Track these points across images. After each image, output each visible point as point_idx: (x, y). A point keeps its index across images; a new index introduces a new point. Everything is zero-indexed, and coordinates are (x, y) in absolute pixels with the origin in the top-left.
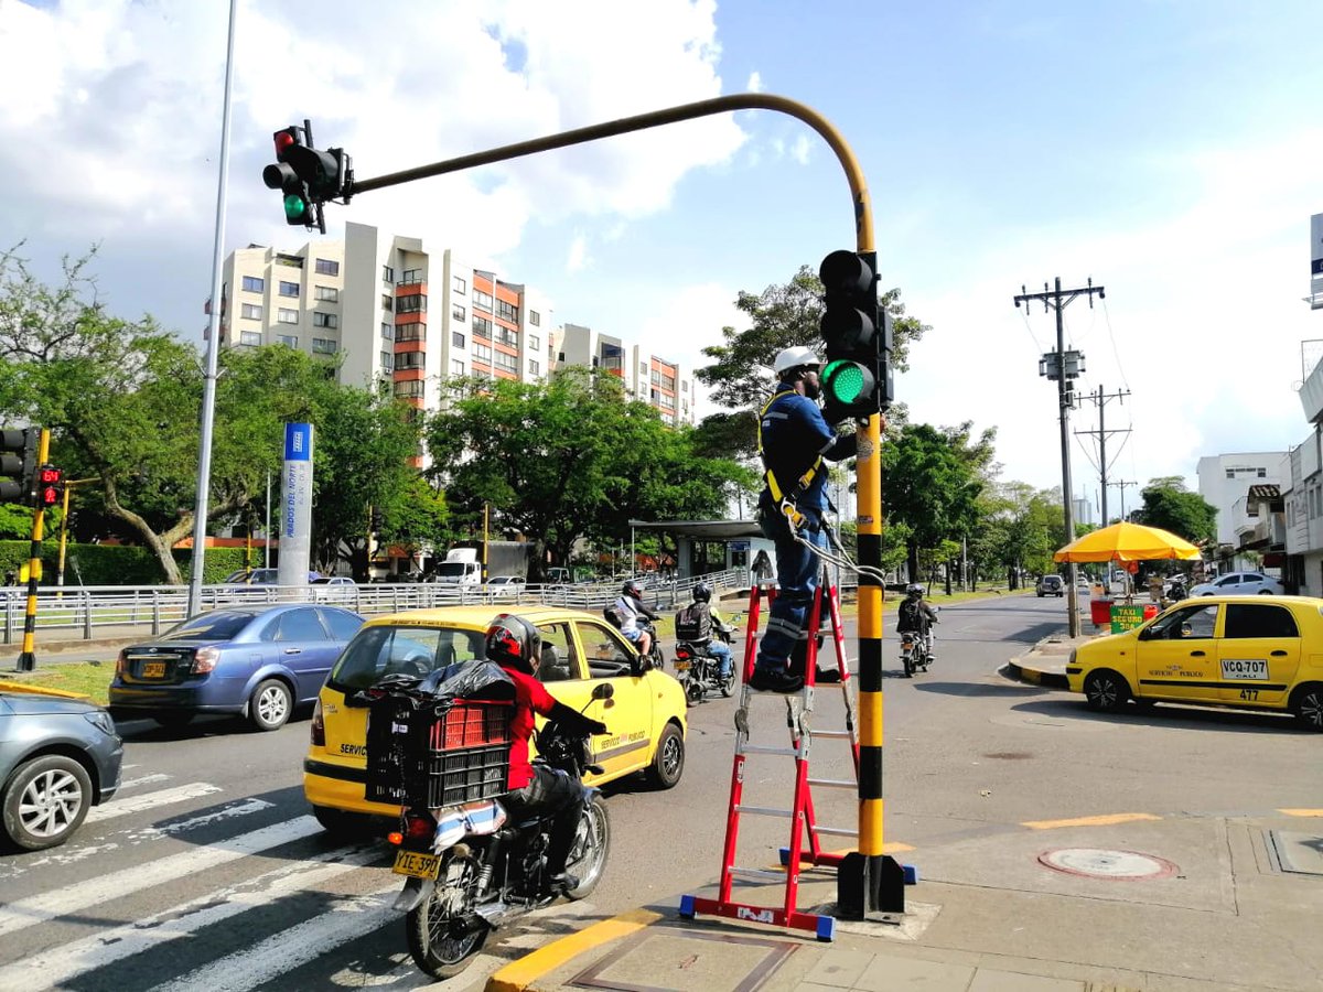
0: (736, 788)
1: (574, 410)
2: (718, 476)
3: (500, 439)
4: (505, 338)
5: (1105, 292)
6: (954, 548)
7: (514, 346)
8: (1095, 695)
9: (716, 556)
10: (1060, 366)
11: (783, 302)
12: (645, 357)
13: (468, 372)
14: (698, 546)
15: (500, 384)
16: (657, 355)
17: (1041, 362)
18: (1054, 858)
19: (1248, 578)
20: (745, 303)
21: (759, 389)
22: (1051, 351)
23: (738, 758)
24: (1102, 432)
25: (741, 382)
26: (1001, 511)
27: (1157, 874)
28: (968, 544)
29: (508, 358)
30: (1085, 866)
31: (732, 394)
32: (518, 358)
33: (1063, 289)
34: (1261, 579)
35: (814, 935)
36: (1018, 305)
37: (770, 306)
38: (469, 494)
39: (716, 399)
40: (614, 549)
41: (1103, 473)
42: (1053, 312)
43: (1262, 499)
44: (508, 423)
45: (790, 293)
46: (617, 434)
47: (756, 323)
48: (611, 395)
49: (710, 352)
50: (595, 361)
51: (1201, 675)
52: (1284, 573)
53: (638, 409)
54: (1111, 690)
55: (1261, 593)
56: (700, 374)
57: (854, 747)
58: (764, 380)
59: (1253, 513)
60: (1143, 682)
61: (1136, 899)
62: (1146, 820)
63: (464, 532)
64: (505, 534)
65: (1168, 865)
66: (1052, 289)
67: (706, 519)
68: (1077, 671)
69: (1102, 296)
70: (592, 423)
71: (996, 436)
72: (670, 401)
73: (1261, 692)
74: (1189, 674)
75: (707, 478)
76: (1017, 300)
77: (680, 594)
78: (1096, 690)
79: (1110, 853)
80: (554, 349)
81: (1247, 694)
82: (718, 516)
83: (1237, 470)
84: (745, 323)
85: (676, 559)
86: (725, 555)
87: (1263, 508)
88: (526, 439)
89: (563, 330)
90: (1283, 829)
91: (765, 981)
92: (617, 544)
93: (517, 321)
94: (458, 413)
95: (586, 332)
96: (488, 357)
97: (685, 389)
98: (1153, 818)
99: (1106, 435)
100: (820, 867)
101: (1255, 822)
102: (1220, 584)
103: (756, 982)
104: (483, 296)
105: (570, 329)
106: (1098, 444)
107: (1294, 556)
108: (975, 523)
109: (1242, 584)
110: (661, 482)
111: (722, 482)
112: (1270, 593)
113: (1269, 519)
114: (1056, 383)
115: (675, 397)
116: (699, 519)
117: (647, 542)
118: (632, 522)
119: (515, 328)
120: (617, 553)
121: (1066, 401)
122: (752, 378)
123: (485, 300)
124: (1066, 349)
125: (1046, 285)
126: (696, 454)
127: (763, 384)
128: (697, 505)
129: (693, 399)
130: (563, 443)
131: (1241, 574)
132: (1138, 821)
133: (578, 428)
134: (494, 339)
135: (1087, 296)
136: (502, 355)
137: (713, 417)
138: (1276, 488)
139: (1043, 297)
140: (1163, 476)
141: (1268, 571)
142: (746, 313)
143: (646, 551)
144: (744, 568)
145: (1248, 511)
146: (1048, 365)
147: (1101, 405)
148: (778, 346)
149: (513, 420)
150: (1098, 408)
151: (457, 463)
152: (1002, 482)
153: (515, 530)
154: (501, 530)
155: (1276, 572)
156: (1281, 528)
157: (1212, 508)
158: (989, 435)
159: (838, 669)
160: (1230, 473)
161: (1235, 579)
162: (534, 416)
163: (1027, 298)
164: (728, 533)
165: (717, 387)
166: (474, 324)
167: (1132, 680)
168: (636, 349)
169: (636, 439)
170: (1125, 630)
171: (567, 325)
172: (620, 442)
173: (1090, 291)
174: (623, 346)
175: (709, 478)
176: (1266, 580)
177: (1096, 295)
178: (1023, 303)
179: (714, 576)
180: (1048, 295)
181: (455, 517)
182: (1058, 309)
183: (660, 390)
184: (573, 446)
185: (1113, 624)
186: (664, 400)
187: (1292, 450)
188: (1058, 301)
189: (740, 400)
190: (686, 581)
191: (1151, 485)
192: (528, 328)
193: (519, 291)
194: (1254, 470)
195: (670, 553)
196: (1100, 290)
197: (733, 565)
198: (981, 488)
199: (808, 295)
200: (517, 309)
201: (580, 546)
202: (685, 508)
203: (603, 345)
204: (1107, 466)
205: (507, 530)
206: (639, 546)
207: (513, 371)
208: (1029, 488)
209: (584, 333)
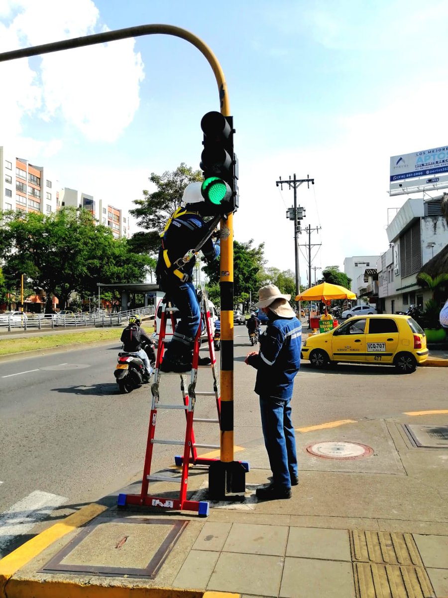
0: (152, 429)
1: (68, 229)
2: (140, 263)
3: (30, 242)
4: (33, 193)
5: (314, 181)
6: (246, 296)
7: (38, 197)
8: (314, 360)
9: (140, 300)
10: (295, 214)
11: (172, 179)
12: (105, 205)
13: (14, 209)
14: (131, 296)
15: (31, 215)
16: (112, 205)
17: (287, 212)
18: (314, 449)
19: (364, 308)
20: (154, 179)
21: (160, 221)
22: (291, 207)
23: (153, 412)
24: (309, 245)
25: (151, 217)
26: (266, 280)
27: (364, 454)
28: (252, 295)
29: (35, 203)
30: (330, 452)
31: (147, 223)
32: (40, 203)
33: (297, 179)
34: (369, 308)
35: (197, 513)
36: (277, 185)
37: (166, 181)
38: (15, 270)
39: (140, 225)
40: (90, 297)
41: (310, 263)
42: (292, 189)
43: (370, 275)
44: (34, 234)
45: (175, 176)
46: (90, 241)
47: (159, 189)
48: (88, 221)
49: (136, 202)
50: (80, 206)
51: (358, 350)
52: (377, 306)
53: (101, 229)
54: (321, 359)
55: (369, 314)
56: (132, 212)
57: (217, 400)
58: (163, 217)
59: (366, 281)
60: (335, 354)
61: (358, 470)
62: (350, 423)
63: (13, 289)
64: (34, 290)
65: (368, 449)
66: (292, 179)
67: (135, 283)
68: (306, 350)
69: (313, 183)
70: (78, 235)
71: (264, 246)
72: (117, 227)
73: (383, 357)
74: (354, 350)
75: (135, 264)
76: (277, 183)
77: (122, 318)
78: (315, 358)
79: (340, 443)
80: (59, 200)
81: (377, 358)
82: (141, 282)
83: (359, 263)
84: (154, 189)
85: (121, 302)
86: (144, 300)
87: (370, 279)
88: (43, 243)
89: (64, 190)
90: (410, 423)
91: (169, 552)
92: (91, 295)
93: (40, 185)
94: (8, 228)
95: (75, 192)
96: (25, 202)
97: (125, 221)
98: (353, 422)
99: (311, 246)
100: (197, 465)
101: (397, 421)
102: (354, 310)
103: (164, 552)
104: (21, 171)
105: (67, 190)
106: (308, 250)
107: (381, 298)
108: (255, 285)
109: (362, 310)
110: (113, 265)
111: (143, 265)
112: (372, 313)
113: (372, 284)
114: (293, 222)
115: (120, 225)
116: (132, 283)
117: (107, 294)
118: (99, 284)
119: (39, 188)
120: (92, 300)
121: (297, 230)
122: (156, 216)
123: (22, 173)
124: (298, 206)
125: (290, 177)
126: (130, 251)
127: (162, 219)
128: (131, 276)
129: (129, 226)
130: (63, 245)
131: (362, 306)
132: (347, 424)
133: (71, 237)
134: (28, 193)
135: (307, 182)
136: (32, 202)
137: (139, 233)
138: (375, 270)
139: (288, 182)
140: (331, 266)
141: (371, 305)
142: (154, 184)
143: (106, 298)
144: (153, 306)
145: (364, 280)
146: (290, 213)
147: (310, 233)
148: (169, 200)
149: (38, 233)
150: (308, 234)
151: (8, 254)
152: (266, 267)
153: (40, 288)
154: (33, 288)
155: (374, 305)
156: (377, 287)
157: (349, 279)
158: (261, 246)
159: (210, 358)
160: (356, 265)
161: (359, 308)
162: (47, 231)
163: (281, 182)
164: (147, 289)
165: (140, 219)
166: (17, 186)
167: (330, 354)
168: (100, 201)
169: (100, 243)
170: (326, 331)
171: (65, 188)
172: (92, 245)
173: (308, 181)
174: (94, 200)
175: (137, 264)
176: (371, 309)
177: (310, 183)
178: (280, 184)
179: (138, 310)
180: (290, 182)
181: (8, 282)
182: (295, 188)
183: (113, 221)
184: (68, 246)
185: (320, 328)
186: (114, 226)
187: (382, 254)
188: (295, 184)
189: (151, 226)
190: (126, 312)
191: (326, 269)
192: (45, 188)
193: (41, 170)
194: (365, 263)
195: (118, 299)
196: (313, 180)
197: (148, 304)
198: (258, 270)
199: (184, 177)
200: (40, 179)
201: (74, 296)
202: (125, 278)
203: (84, 198)
204: (311, 260)
205: (35, 288)
206: (103, 296)
207: (38, 210)
208: (279, 270)
209: (75, 193)
